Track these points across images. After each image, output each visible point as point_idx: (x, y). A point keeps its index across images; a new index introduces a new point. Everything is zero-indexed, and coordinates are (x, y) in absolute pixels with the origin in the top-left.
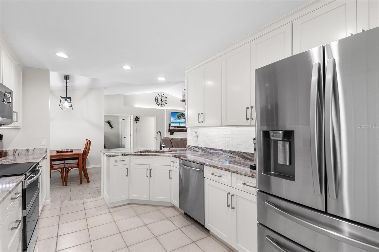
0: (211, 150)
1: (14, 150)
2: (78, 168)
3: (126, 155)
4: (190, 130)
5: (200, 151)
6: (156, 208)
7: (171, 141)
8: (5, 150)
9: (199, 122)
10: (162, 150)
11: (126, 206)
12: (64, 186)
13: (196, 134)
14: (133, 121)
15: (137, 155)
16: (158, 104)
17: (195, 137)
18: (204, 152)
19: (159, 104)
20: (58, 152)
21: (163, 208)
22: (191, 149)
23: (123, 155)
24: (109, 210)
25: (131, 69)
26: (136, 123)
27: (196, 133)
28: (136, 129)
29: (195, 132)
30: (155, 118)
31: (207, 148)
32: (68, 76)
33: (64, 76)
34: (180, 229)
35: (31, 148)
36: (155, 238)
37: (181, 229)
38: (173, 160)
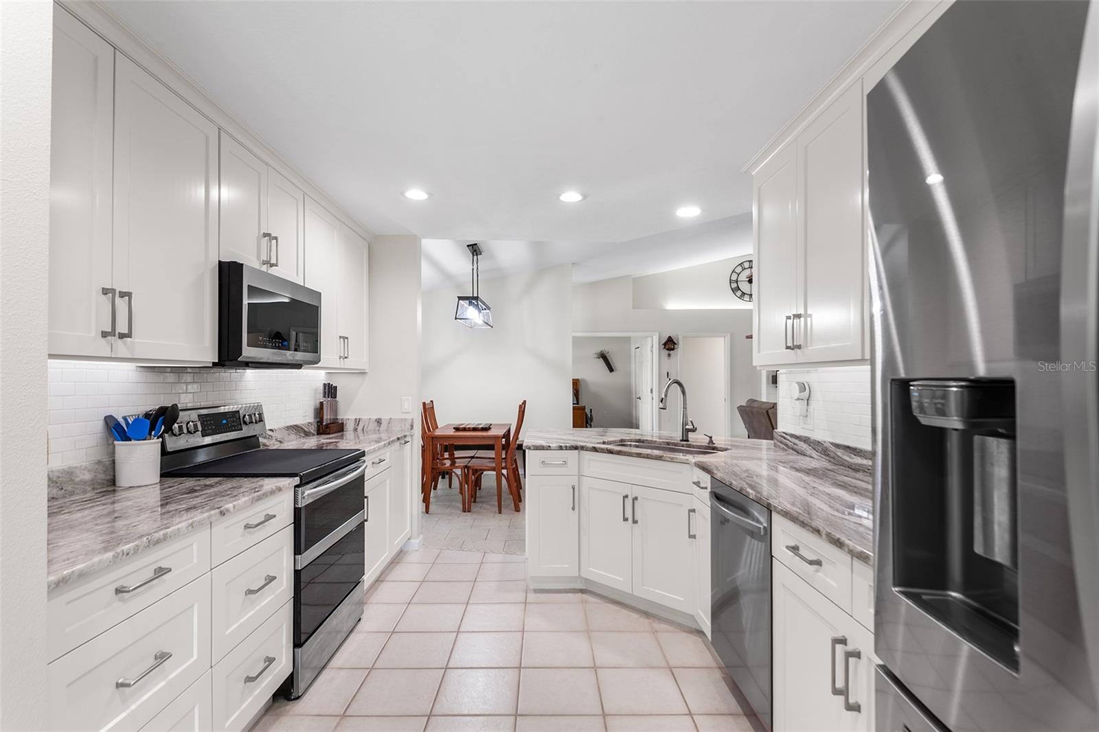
0: (853, 456)
1: (356, 419)
2: (495, 473)
3: (570, 447)
4: (784, 375)
5: (814, 454)
6: (650, 623)
7: (767, 412)
8: (342, 419)
9: (788, 348)
10: (688, 441)
11: (570, 595)
12: (465, 512)
13: (800, 392)
14: (659, 349)
15: (597, 451)
16: (739, 293)
17: (798, 402)
18: (830, 461)
19: (744, 294)
20: (457, 429)
21: (671, 628)
22: (786, 445)
23: (561, 448)
24: (526, 596)
25: (581, 201)
26: (669, 355)
27: (802, 387)
28: (668, 373)
29: (797, 383)
30: (728, 337)
31: (837, 446)
32: (476, 244)
33: (468, 246)
34: (692, 718)
35: (385, 417)
36: (601, 719)
37: (694, 716)
38: (698, 478)
